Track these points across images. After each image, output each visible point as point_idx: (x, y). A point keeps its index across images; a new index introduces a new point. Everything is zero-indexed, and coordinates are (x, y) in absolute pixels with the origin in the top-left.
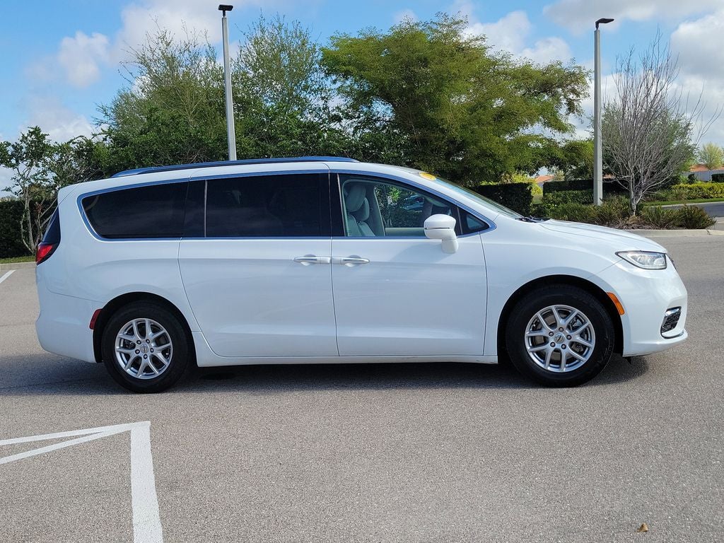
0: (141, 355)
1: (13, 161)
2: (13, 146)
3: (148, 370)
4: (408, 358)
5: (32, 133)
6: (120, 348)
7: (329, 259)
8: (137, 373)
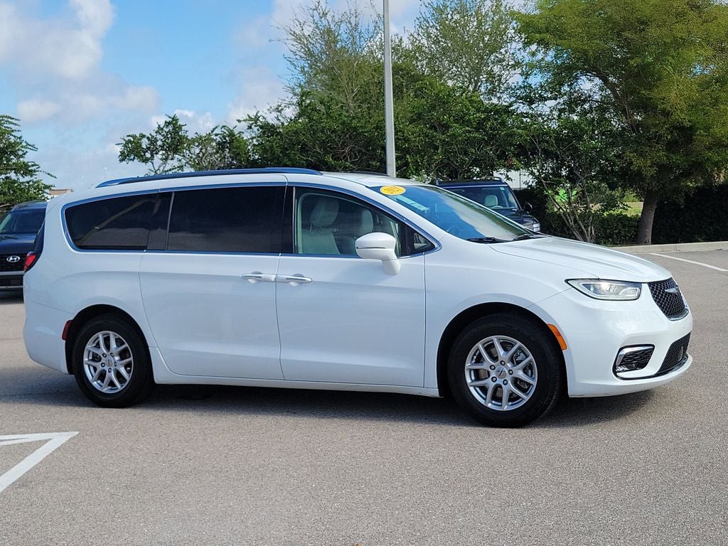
0: (106, 368)
1: (148, 155)
2: (148, 138)
3: (112, 384)
4: (351, 386)
5: (169, 123)
6: (89, 360)
7: (274, 276)
8: (101, 386)
